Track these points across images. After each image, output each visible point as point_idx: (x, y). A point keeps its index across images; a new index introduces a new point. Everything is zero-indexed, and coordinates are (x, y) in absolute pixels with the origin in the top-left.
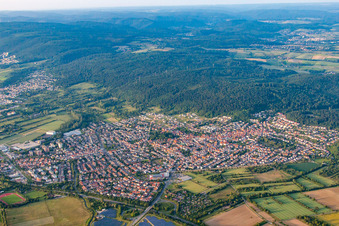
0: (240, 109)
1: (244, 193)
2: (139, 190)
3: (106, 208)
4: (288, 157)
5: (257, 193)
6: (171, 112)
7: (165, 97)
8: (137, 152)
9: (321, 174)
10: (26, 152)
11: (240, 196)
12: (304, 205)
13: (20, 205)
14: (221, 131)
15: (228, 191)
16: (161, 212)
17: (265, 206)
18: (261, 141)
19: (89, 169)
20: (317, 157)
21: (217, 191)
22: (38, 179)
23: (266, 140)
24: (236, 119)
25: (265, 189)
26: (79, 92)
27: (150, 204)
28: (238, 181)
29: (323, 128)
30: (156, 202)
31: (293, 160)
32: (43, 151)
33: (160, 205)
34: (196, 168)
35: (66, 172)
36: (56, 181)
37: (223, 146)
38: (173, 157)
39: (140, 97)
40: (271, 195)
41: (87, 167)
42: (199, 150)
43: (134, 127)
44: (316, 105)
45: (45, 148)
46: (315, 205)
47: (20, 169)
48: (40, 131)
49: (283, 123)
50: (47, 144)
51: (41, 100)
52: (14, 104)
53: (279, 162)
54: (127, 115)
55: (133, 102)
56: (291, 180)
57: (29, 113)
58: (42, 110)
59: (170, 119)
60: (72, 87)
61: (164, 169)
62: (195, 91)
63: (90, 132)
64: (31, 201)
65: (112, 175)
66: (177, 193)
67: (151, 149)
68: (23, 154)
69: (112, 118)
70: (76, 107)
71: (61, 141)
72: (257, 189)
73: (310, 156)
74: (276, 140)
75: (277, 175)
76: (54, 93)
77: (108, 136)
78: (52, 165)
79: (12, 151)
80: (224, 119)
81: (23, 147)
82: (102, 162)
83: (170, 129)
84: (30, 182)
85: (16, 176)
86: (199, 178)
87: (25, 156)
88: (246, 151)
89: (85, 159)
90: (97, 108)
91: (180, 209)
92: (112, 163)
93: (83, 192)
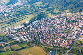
2: (64, 44)
3: (52, 51)
6: (74, 12)
7: (71, 6)
8: (61, 28)
10: (19, 30)
13: (19, 50)
16: (74, 52)
19: (43, 36)
22: (24, 40)
26: (36, 6)
27: (69, 49)
30: (71, 48)
32: (25, 29)
33: (73, 49)
35: (34, 37)
36: (31, 41)
38: (76, 30)
39: (60, 6)
41: (42, 35)
43: (59, 19)
45: (25, 28)
47: (17, 36)
48: (23, 21)
50: (26, 26)
51: (22, 9)
52: (12, 12)
54: (56, 14)
55: (58, 8)
57: (18, 15)
58: (23, 13)
59: (74, 14)
60: (33, 4)
61: (73, 35)
63: (42, 21)
64: (23, 48)
65: (52, 38)
66: (80, 44)
67: (67, 27)
68: (18, 30)
69: (50, 15)
70: (36, 12)
71: (31, 25)
76: (27, 7)
77: (49, 23)
78: (29, 34)
79: (14, 29)
81: (18, 28)
82: (48, 33)
83: (74, 19)
84: (21, 41)
85: (16, 39)
87: (18, 31)
89: (41, 32)
90: (44, 12)
91: (81, 51)
92: (52, 33)
93: (42, 45)
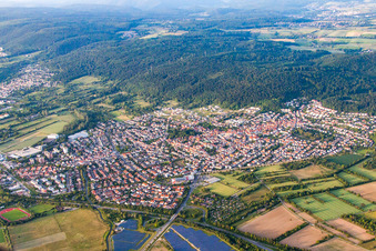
0: (269, 98)
1: (281, 193)
2: (161, 197)
3: (125, 219)
4: (326, 149)
5: (295, 192)
6: (191, 105)
7: (181, 88)
8: (155, 153)
9: (364, 166)
10: (25, 161)
11: (276, 197)
12: (348, 202)
13: (24, 222)
14: (249, 125)
15: (262, 192)
16: (188, 220)
17: (305, 206)
18: (295, 133)
19: (101, 176)
20: (359, 148)
21: (249, 193)
22: (43, 191)
23: (301, 132)
24: (265, 110)
25: (304, 187)
27: (175, 211)
28: (273, 180)
29: (364, 115)
30: (182, 209)
31: (332, 152)
32: (46, 158)
33: (186, 212)
34: (223, 168)
35: (74, 181)
36: (64, 192)
37: (253, 142)
38: (197, 157)
39: (153, 90)
40: (310, 194)
41: (98, 173)
42: (226, 147)
43: (149, 125)
44: (354, 89)
45: (47, 154)
46: (361, 201)
47: (20, 179)
48: (40, 135)
49: (318, 111)
50: (50, 150)
51: (38, 98)
52: (6, 105)
53: (317, 156)
54: (140, 112)
55: (146, 96)
56: (332, 176)
57: (25, 115)
58: (40, 111)
59: (190, 113)
60: (73, 82)
61: (188, 171)
62: (216, 80)
63: (98, 133)
64: (37, 216)
65: (128, 181)
66: (205, 197)
67: (171, 149)
68: (22, 162)
69: (122, 116)
70: (80, 106)
71: (66, 146)
72: (295, 188)
73: (351, 147)
74: (312, 131)
75: (315, 170)
76: (52, 91)
78: (58, 173)
79: (9, 159)
80: (252, 110)
81: (23, 154)
82: (116, 167)
83: (190, 125)
84: (33, 194)
85: (16, 187)
86: (228, 178)
87: (25, 164)
88: (279, 145)
89: (96, 165)
90: (104, 105)
91: (209, 216)
92: (128, 167)
93: (97, 203)
